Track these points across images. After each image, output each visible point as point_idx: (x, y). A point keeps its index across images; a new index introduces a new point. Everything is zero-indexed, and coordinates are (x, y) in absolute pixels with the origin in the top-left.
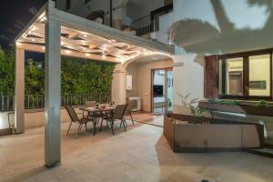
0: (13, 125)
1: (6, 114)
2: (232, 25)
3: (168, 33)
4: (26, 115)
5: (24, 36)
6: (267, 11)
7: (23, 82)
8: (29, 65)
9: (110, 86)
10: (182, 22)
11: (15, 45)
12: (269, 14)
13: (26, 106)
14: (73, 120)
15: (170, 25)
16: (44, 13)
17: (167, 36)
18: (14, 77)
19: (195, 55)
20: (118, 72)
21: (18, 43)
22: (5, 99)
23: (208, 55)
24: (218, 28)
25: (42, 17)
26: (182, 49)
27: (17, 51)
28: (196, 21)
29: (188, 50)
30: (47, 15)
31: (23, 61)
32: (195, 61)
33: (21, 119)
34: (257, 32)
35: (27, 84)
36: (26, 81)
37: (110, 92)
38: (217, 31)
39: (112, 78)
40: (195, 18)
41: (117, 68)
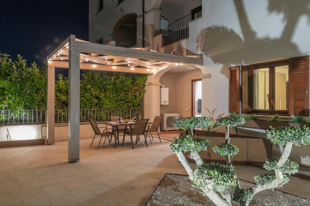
0: (46, 137)
1: (40, 126)
2: (254, 34)
3: (198, 41)
4: (56, 128)
5: (54, 57)
6: (284, 19)
7: (54, 98)
8: (59, 80)
9: (142, 100)
10: (210, 29)
11: (47, 63)
12: (285, 23)
13: (56, 120)
14: (96, 134)
15: (199, 32)
16: (68, 44)
17: (196, 45)
18: (46, 93)
19: (221, 66)
20: (151, 84)
21: (50, 62)
22: (39, 113)
23: (233, 65)
24: (242, 37)
25: (67, 45)
26: (210, 59)
27: (49, 68)
28: (223, 28)
29: (216, 60)
30: (70, 45)
31: (54, 77)
32: (222, 72)
33: (51, 132)
34: (275, 41)
35: (58, 99)
36: (56, 96)
37: (142, 107)
38: (241, 40)
39: (145, 92)
40: (221, 25)
41: (149, 80)
